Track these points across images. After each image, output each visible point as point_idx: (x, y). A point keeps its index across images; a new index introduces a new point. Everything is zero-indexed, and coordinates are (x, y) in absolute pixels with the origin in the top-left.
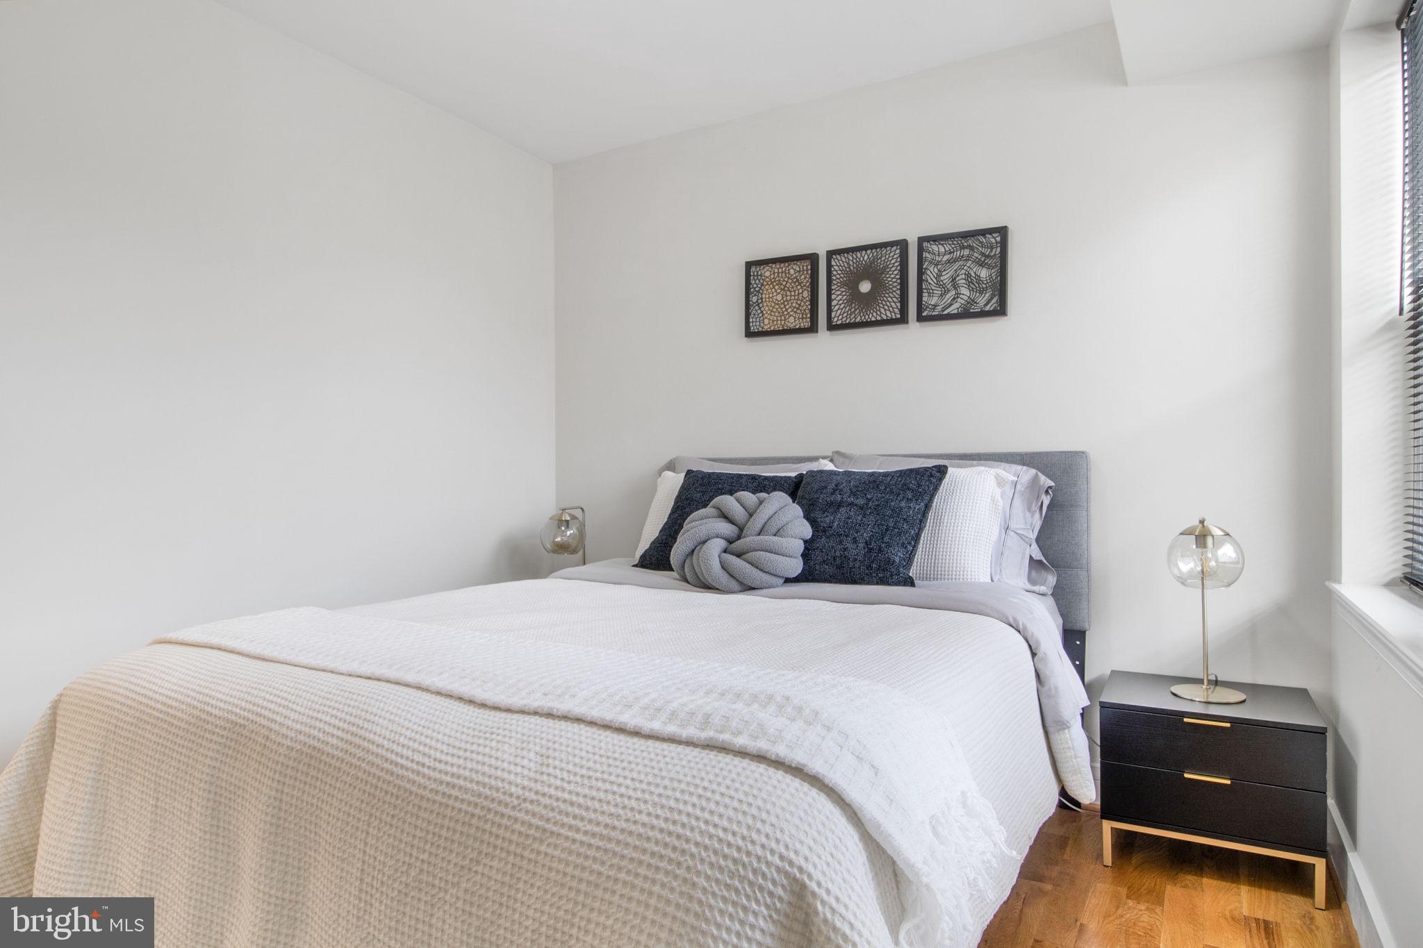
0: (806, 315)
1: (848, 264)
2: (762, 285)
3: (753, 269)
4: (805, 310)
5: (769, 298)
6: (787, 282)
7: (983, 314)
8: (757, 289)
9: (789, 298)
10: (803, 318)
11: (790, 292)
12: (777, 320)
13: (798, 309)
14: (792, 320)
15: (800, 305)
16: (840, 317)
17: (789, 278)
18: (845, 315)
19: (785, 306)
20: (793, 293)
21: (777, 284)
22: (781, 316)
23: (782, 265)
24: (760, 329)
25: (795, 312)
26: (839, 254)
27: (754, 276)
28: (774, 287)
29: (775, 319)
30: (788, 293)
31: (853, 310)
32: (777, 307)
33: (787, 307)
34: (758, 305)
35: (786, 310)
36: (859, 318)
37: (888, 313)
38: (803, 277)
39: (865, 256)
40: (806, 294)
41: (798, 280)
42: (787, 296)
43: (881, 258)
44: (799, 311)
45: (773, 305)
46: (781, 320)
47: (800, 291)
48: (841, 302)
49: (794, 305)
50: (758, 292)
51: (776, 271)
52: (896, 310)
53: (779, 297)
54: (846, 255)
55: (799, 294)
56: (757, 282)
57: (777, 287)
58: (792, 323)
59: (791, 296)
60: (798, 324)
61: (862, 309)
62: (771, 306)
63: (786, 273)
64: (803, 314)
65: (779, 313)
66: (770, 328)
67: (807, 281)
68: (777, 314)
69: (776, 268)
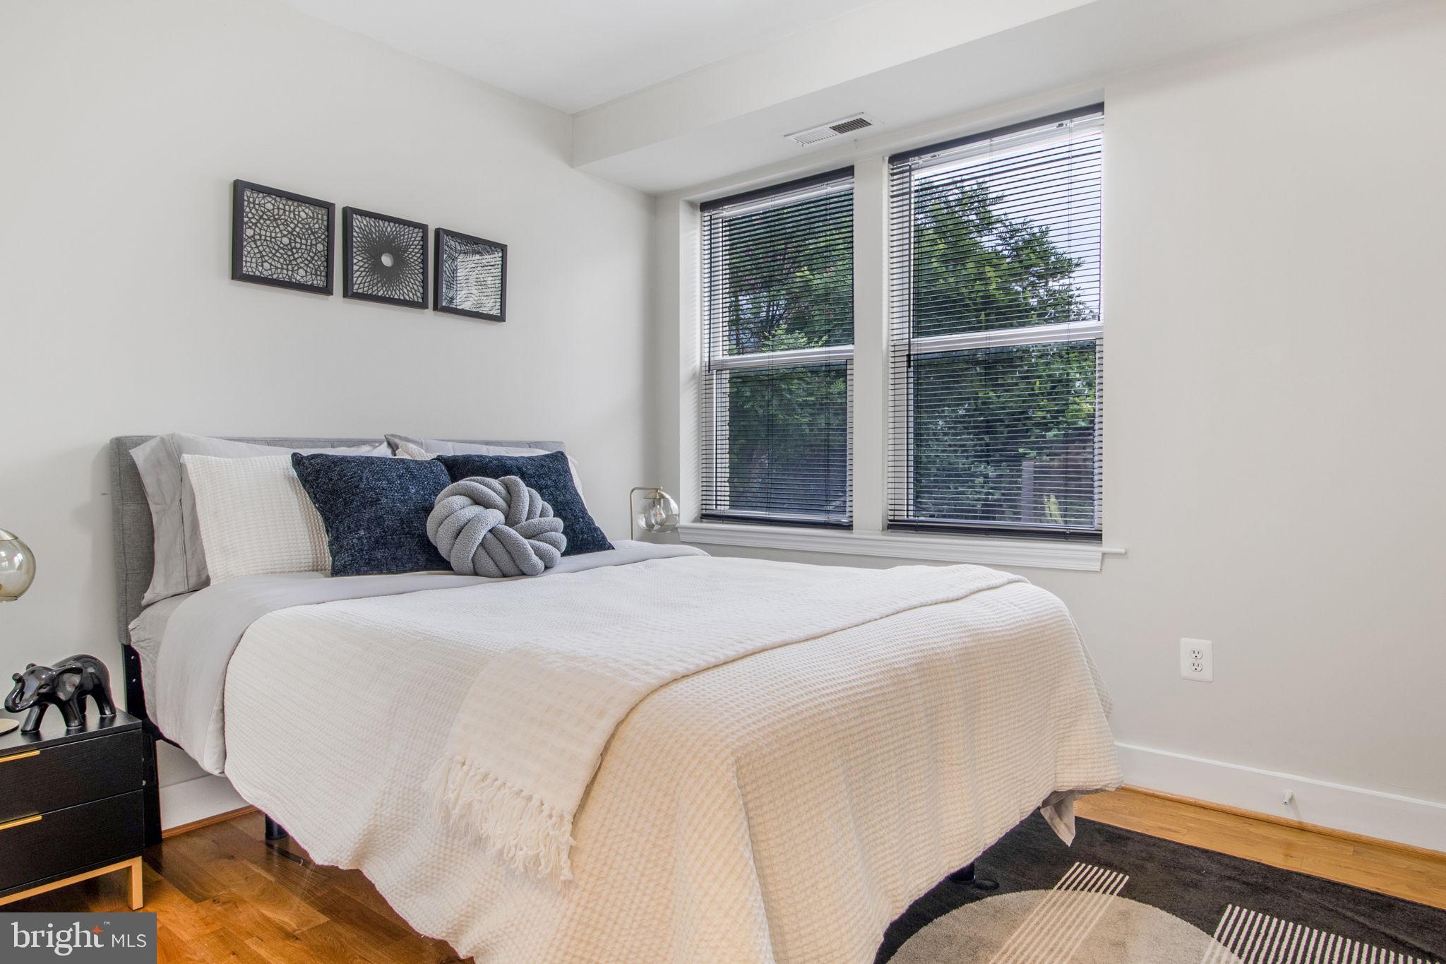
0: (321, 272)
1: (370, 229)
2: (261, 217)
4: (319, 266)
6: (296, 226)
7: (488, 317)
8: (254, 221)
9: (298, 245)
10: (316, 275)
11: (301, 239)
12: (282, 269)
13: (310, 262)
14: (302, 272)
15: (312, 258)
16: (362, 286)
17: (299, 222)
18: (366, 284)
19: (293, 254)
20: (304, 241)
21: (282, 224)
22: (287, 265)
23: (290, 203)
24: (257, 274)
25: (307, 265)
26: (361, 216)
27: (249, 202)
29: (279, 265)
30: (298, 240)
31: (375, 281)
32: (281, 251)
33: (296, 256)
34: (255, 241)
35: (295, 259)
36: (382, 292)
37: (411, 295)
38: (317, 226)
39: (389, 228)
40: (320, 247)
41: (309, 228)
43: (404, 235)
44: (311, 265)
45: (276, 247)
46: (287, 270)
47: (314, 242)
48: (361, 269)
49: (305, 256)
50: (253, 224)
51: (281, 206)
52: (419, 294)
53: (286, 240)
54: (368, 219)
55: (311, 245)
56: (253, 211)
57: (282, 227)
58: (300, 276)
59: (301, 244)
60: (309, 280)
61: (385, 283)
62: (274, 248)
63: (294, 215)
64: (316, 270)
65: (285, 260)
66: (272, 275)
67: (323, 234)
68: (281, 260)
69: (281, 203)
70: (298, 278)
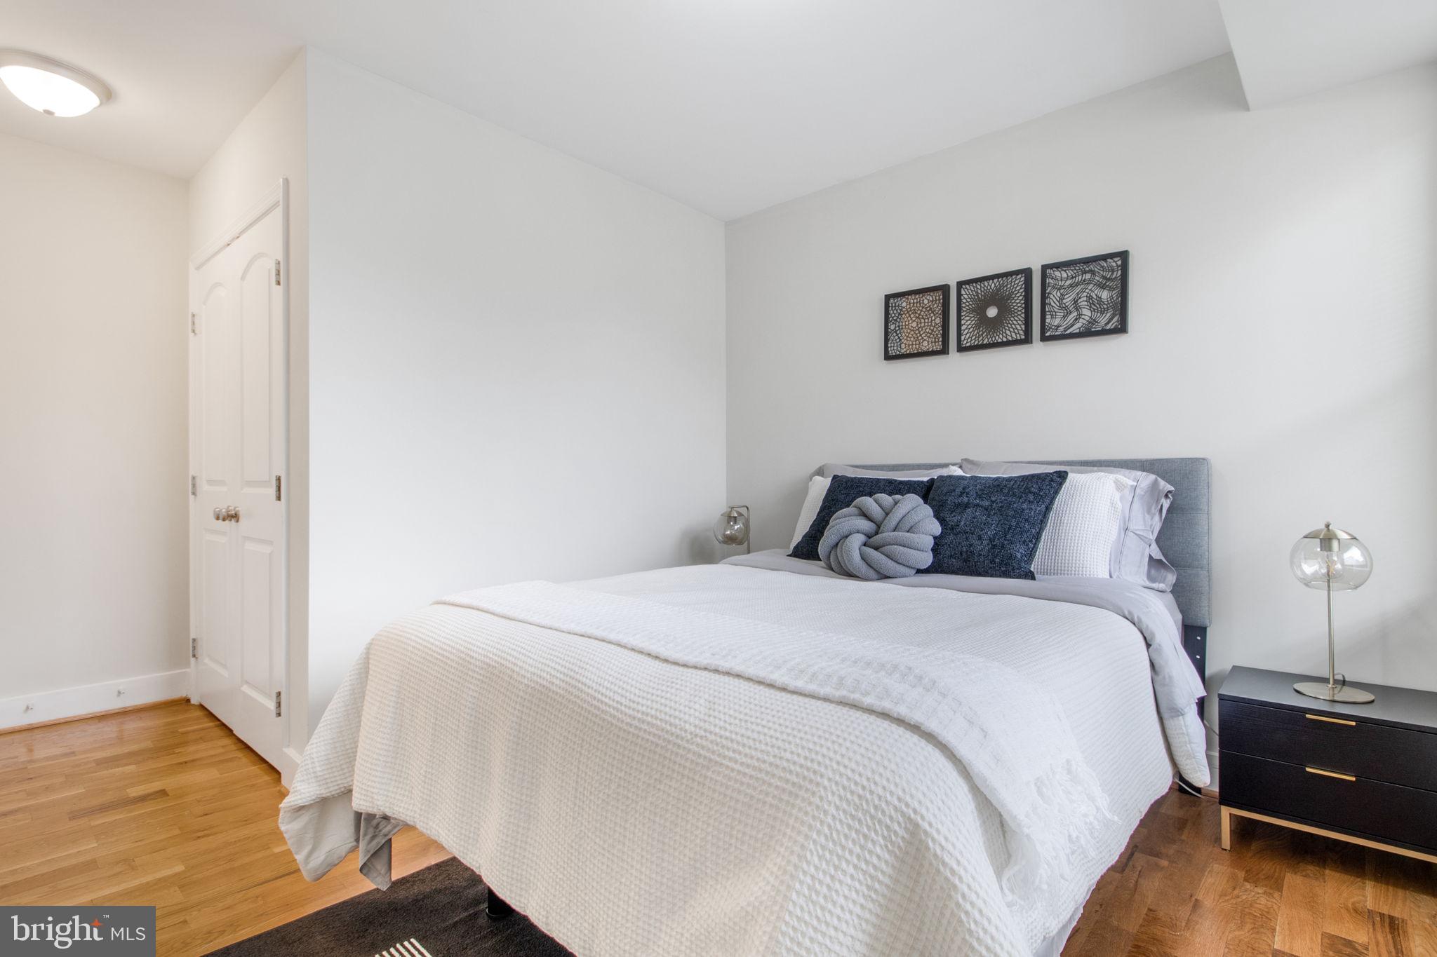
0: (938, 338)
1: (977, 292)
2: (899, 314)
3: (892, 301)
4: (937, 335)
5: (906, 325)
6: (921, 311)
7: (1104, 332)
8: (895, 318)
9: (923, 325)
10: (935, 342)
11: (924, 319)
12: (913, 345)
13: (931, 334)
14: (925, 343)
15: (933, 330)
16: (969, 340)
17: (923, 307)
18: (974, 338)
19: (919, 332)
20: (926, 321)
21: (912, 313)
22: (916, 341)
23: (917, 296)
24: (898, 353)
25: (929, 337)
26: (968, 284)
27: (892, 307)
28: (910, 316)
29: (911, 343)
30: (923, 321)
31: (981, 333)
32: (912, 333)
33: (922, 333)
34: (896, 332)
35: (921, 335)
36: (986, 340)
37: (1013, 334)
38: (935, 306)
39: (992, 285)
40: (938, 321)
41: (931, 309)
42: (921, 323)
43: (1007, 286)
44: (932, 336)
45: (909, 331)
46: (916, 344)
47: (933, 318)
48: (970, 327)
49: (927, 330)
50: (896, 320)
51: (912, 301)
52: (1021, 332)
53: (914, 324)
54: (974, 284)
55: (932, 321)
56: (895, 312)
57: (912, 316)
58: (926, 346)
59: (925, 323)
60: (931, 347)
61: (989, 332)
62: (907, 332)
63: (920, 304)
64: (935, 338)
65: (914, 338)
66: (906, 351)
67: (940, 310)
68: (912, 339)
69: (911, 298)
70: (923, 348)
